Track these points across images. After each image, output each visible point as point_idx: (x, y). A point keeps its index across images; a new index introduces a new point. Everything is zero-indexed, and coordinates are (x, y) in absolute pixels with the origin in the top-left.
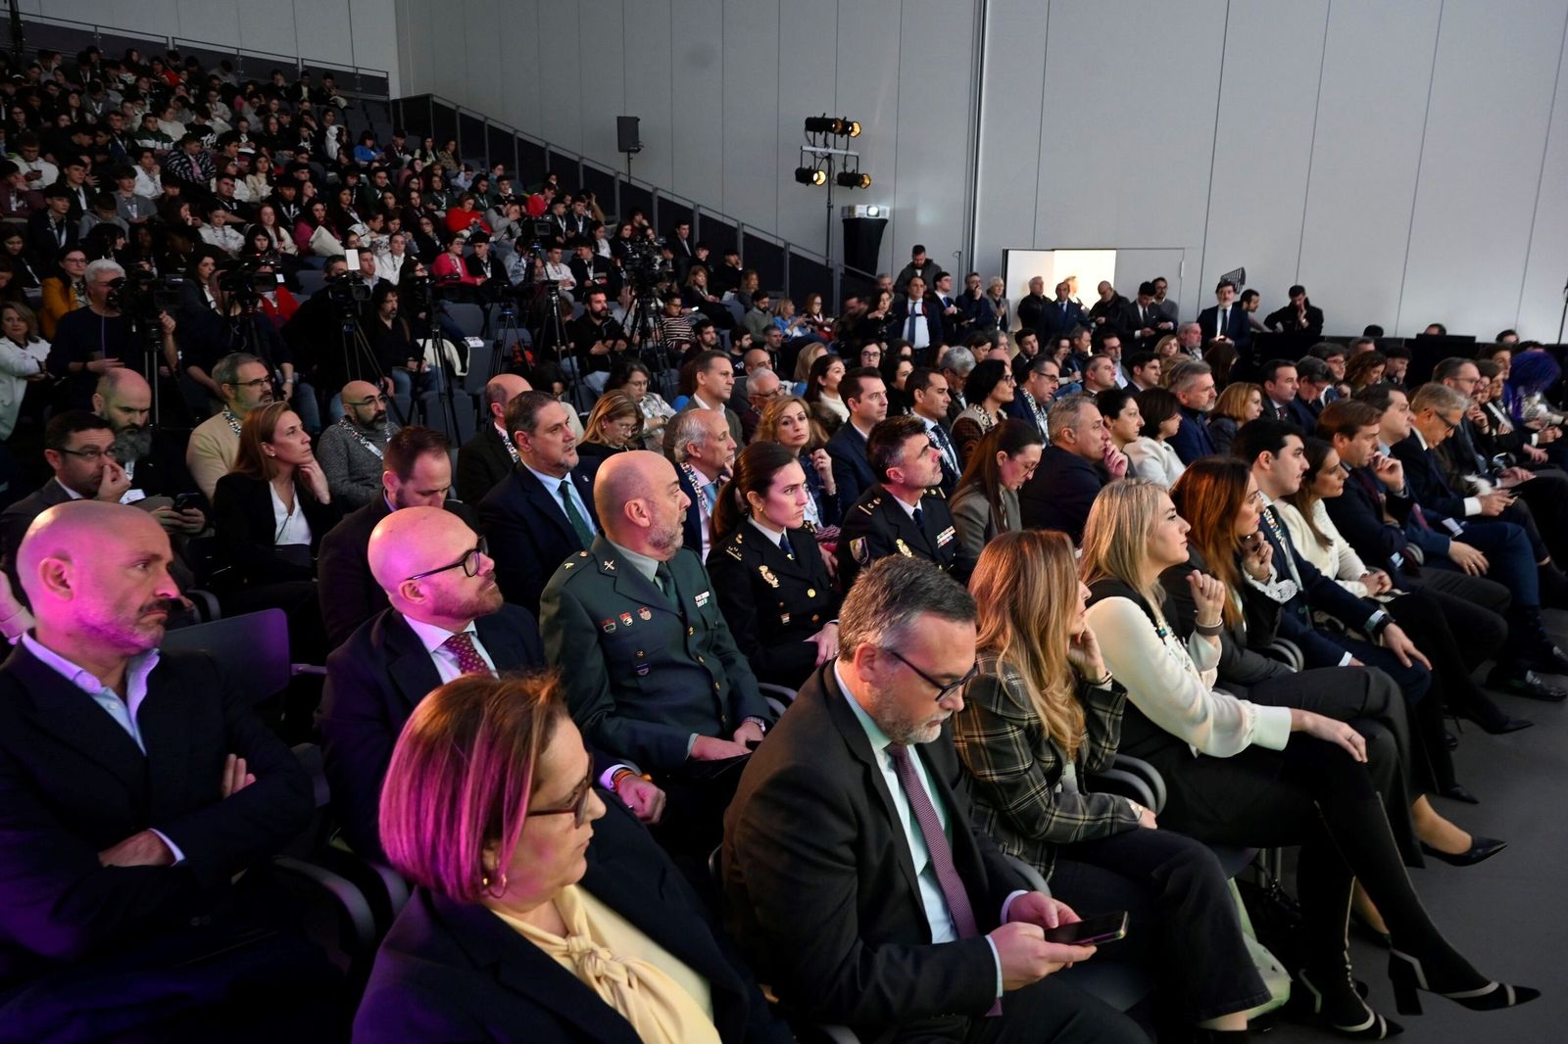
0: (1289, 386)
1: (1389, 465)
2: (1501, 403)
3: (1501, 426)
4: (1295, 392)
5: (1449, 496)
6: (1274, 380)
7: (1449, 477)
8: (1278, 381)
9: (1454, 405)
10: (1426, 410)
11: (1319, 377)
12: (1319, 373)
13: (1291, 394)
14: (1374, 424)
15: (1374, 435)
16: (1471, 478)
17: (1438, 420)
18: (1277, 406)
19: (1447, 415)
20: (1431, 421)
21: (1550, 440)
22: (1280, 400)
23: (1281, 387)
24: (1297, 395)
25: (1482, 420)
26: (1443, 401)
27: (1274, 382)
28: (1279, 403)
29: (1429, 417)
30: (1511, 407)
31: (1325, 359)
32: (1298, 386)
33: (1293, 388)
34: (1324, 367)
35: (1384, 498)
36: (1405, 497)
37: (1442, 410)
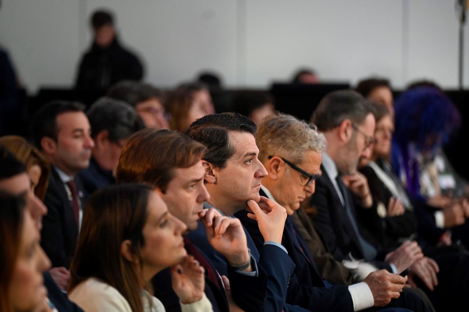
0: (79, 144)
1: (226, 225)
2: (388, 166)
3: (392, 200)
4: (89, 152)
5: (323, 285)
6: (54, 135)
7: (321, 262)
8: (61, 137)
9: (305, 146)
10: (270, 157)
11: (125, 130)
12: (124, 124)
13: (83, 157)
14: (193, 164)
15: (198, 181)
16: (352, 265)
17: (289, 170)
18: (65, 178)
19: (300, 162)
20: (280, 174)
21: (460, 220)
22: (70, 169)
23: (66, 147)
24: (93, 160)
25: (361, 187)
26: (290, 141)
27: (56, 140)
28: (68, 173)
29: (276, 167)
30: (403, 177)
31: (134, 105)
32: (92, 143)
33: (86, 146)
34: (129, 115)
35: (227, 280)
36: (253, 274)
37: (291, 155)
